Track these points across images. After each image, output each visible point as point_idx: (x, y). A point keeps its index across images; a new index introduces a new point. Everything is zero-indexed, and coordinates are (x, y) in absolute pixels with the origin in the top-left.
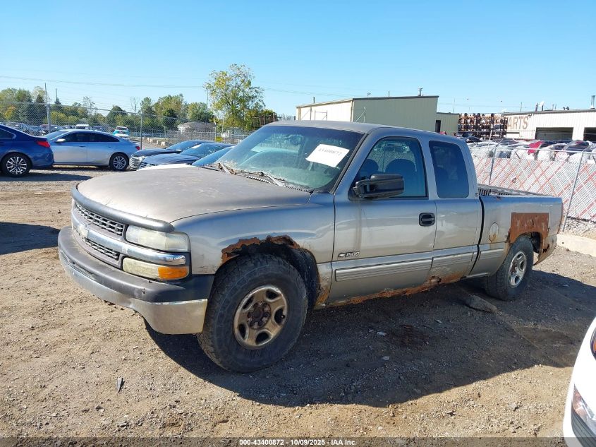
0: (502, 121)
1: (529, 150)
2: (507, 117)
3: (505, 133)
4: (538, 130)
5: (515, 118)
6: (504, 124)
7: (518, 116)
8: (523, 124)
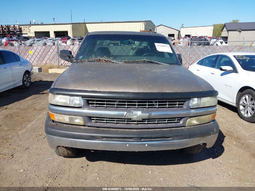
0: (19, 29)
1: (63, 42)
2: (21, 27)
3: (22, 34)
4: (36, 33)
5: (24, 27)
6: (20, 30)
7: (25, 26)
8: (28, 30)
